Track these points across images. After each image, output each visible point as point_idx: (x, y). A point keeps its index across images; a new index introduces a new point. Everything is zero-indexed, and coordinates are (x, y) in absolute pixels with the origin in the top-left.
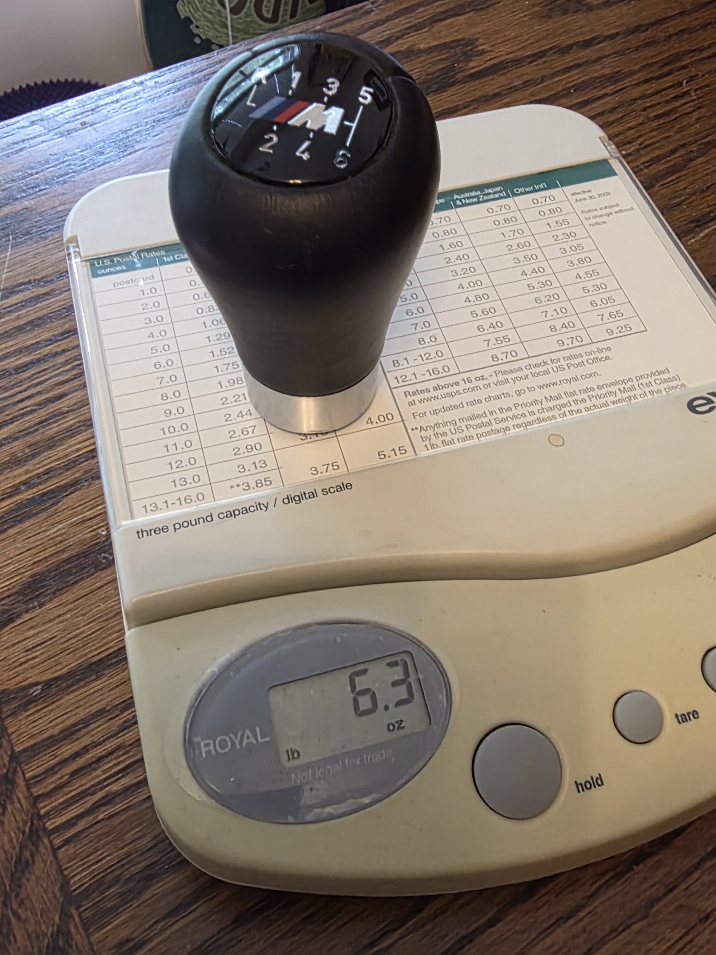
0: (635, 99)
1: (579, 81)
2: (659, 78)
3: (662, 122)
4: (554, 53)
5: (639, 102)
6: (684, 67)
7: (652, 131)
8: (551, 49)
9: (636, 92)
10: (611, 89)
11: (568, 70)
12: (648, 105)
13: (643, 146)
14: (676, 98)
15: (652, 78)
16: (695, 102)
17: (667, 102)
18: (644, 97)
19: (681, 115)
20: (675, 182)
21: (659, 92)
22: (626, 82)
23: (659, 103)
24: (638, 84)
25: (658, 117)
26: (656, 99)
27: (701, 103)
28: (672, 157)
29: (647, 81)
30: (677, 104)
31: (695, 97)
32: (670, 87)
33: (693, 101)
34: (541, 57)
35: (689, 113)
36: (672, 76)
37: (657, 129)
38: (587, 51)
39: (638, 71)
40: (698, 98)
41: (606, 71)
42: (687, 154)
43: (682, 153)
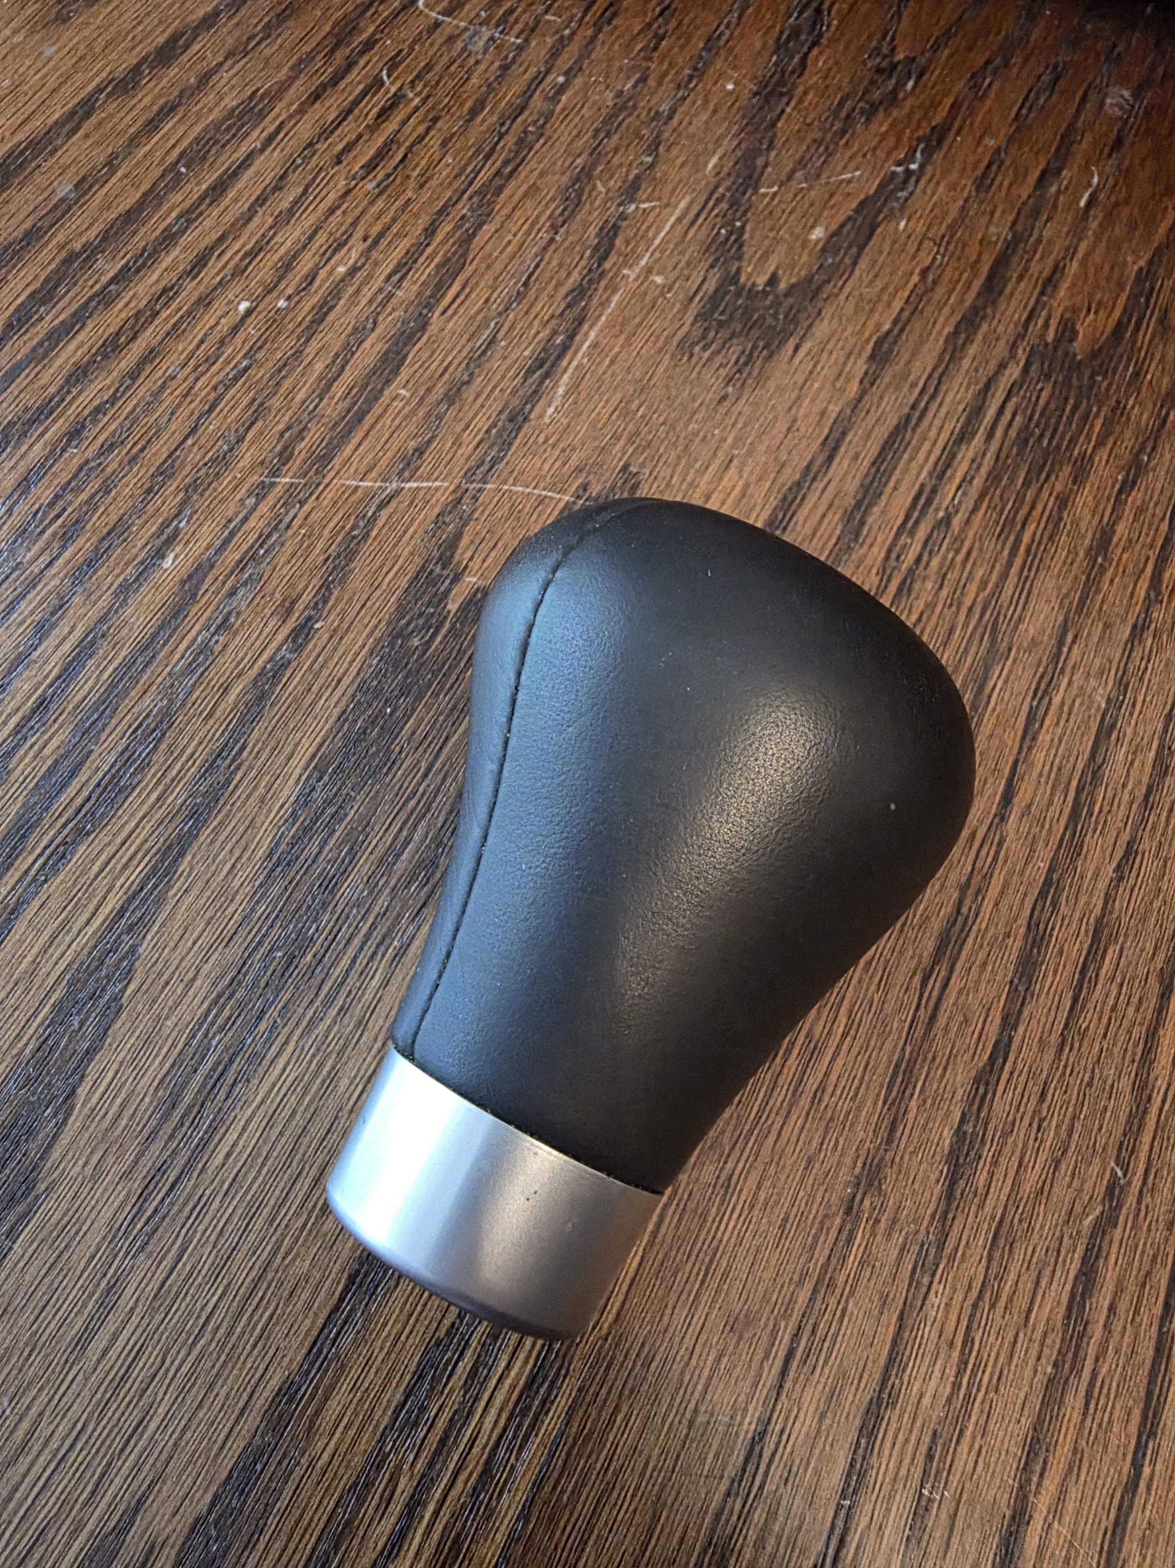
0: (310, 144)
1: (185, 143)
2: (335, 80)
3: (380, 176)
4: (109, 96)
5: (321, 147)
6: (369, 45)
7: (372, 203)
8: (99, 90)
9: (306, 129)
10: (255, 138)
11: (152, 126)
12: (340, 147)
13: (370, 240)
14: (384, 114)
15: (324, 87)
16: (422, 111)
17: (373, 129)
18: (326, 132)
19: (410, 149)
20: (462, 297)
21: (350, 111)
22: (280, 111)
23: (360, 136)
24: (301, 111)
25: (370, 167)
26: (349, 129)
27: (433, 108)
28: (434, 245)
29: (316, 97)
30: (391, 126)
31: (417, 101)
32: (364, 94)
33: (417, 109)
34: (88, 115)
35: (422, 138)
36: (355, 71)
37: (381, 193)
38: (173, 72)
39: (292, 80)
40: (424, 101)
41: (230, 102)
42: (456, 228)
43: (448, 228)
